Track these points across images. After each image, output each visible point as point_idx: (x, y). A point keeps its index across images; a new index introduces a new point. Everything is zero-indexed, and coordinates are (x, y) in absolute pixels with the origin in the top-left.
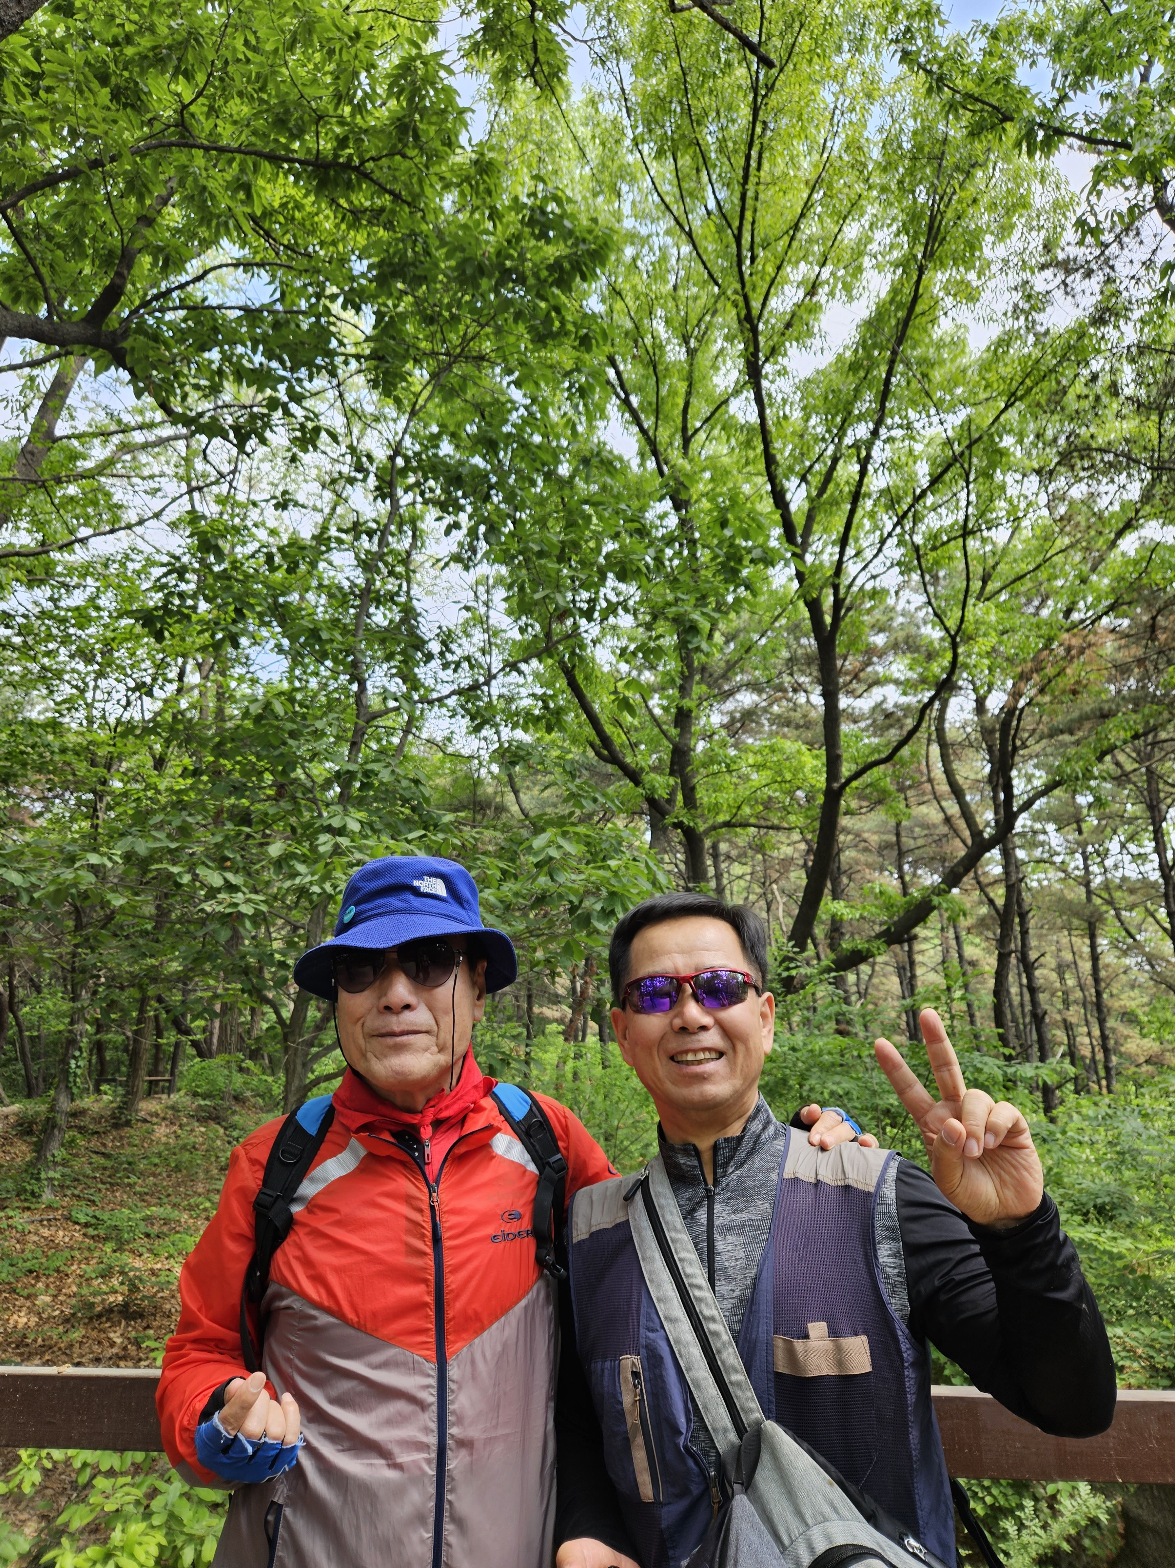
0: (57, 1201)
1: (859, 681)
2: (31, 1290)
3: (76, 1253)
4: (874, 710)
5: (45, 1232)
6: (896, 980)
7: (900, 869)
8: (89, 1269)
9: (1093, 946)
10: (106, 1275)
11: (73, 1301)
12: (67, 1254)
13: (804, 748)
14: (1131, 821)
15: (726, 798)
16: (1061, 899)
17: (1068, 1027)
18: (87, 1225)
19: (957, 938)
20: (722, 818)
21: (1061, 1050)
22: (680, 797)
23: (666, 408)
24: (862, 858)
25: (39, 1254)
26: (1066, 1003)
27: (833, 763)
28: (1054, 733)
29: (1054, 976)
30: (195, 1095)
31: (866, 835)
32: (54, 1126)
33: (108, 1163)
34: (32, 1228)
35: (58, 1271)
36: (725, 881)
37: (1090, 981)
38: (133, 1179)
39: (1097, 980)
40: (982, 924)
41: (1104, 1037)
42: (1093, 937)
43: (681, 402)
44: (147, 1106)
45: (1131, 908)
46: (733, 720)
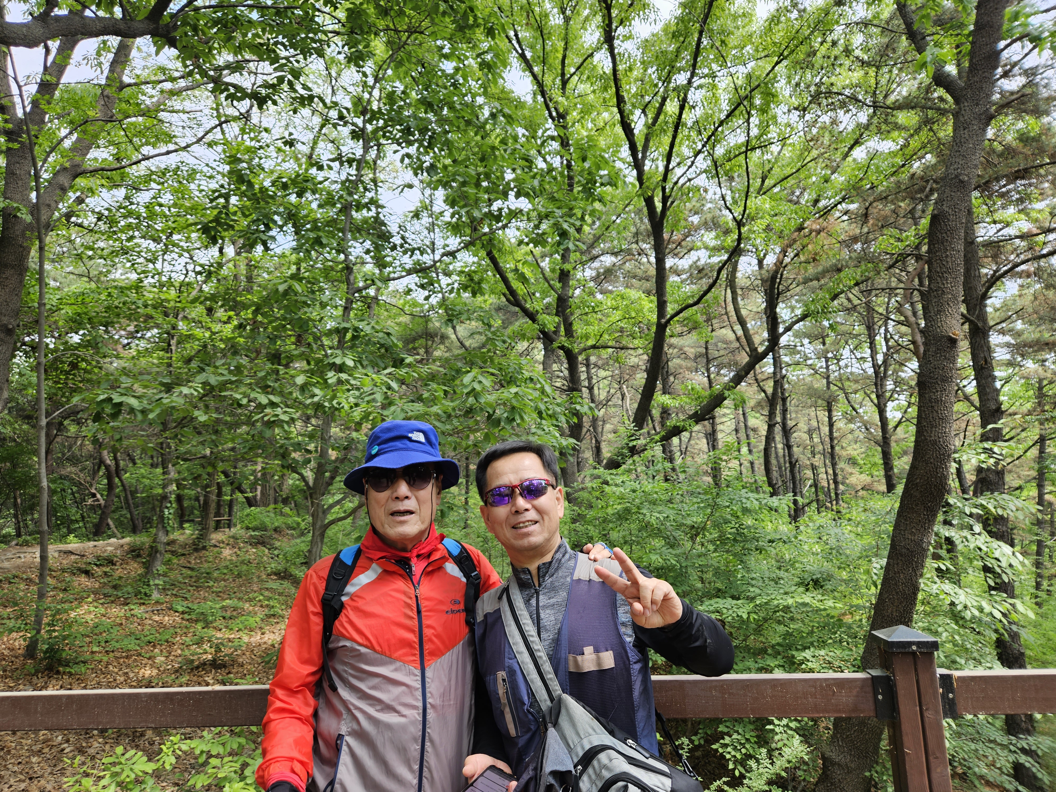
0: (162, 598)
1: (682, 247)
2: (152, 654)
3: (178, 630)
4: (691, 267)
5: (156, 618)
6: (705, 441)
7: (708, 370)
8: (188, 639)
9: (830, 417)
10: (199, 643)
11: (180, 659)
12: (172, 631)
13: (643, 295)
14: (856, 336)
15: (593, 329)
16: (810, 388)
17: (814, 468)
18: (183, 613)
19: (744, 414)
20: (590, 342)
21: (810, 483)
22: (562, 329)
23: (551, 60)
24: (684, 363)
25: (153, 631)
26: (813, 454)
27: (661, 305)
28: (806, 281)
29: (806, 436)
30: (248, 528)
31: (686, 349)
32: (157, 552)
33: (194, 574)
34: (147, 615)
35: (167, 641)
36: (594, 381)
37: (827, 439)
38: (211, 583)
39: (832, 439)
40: (759, 404)
41: (835, 475)
42: (830, 411)
43: (560, 56)
44: (216, 537)
45: (856, 392)
46: (598, 275)
